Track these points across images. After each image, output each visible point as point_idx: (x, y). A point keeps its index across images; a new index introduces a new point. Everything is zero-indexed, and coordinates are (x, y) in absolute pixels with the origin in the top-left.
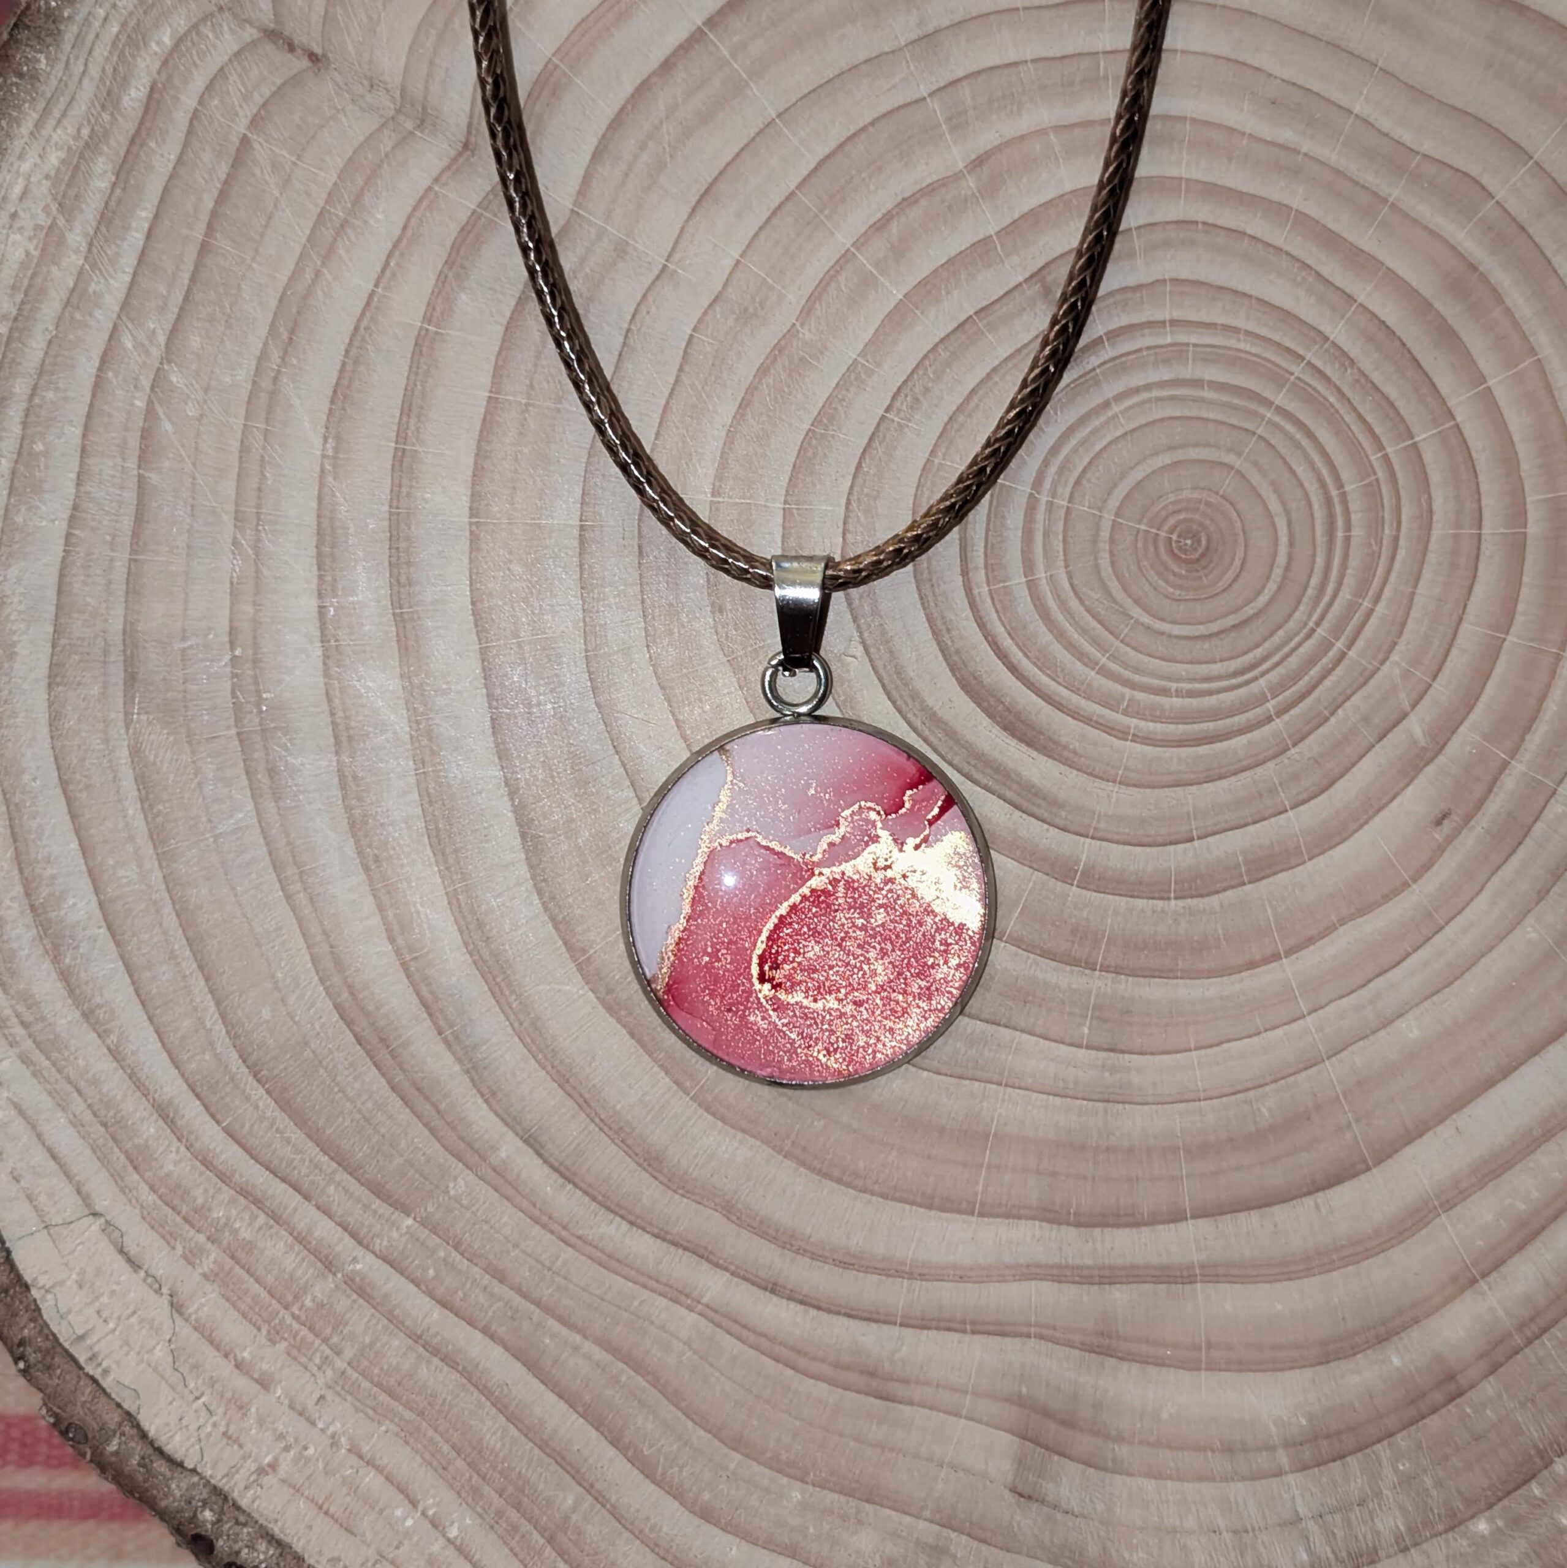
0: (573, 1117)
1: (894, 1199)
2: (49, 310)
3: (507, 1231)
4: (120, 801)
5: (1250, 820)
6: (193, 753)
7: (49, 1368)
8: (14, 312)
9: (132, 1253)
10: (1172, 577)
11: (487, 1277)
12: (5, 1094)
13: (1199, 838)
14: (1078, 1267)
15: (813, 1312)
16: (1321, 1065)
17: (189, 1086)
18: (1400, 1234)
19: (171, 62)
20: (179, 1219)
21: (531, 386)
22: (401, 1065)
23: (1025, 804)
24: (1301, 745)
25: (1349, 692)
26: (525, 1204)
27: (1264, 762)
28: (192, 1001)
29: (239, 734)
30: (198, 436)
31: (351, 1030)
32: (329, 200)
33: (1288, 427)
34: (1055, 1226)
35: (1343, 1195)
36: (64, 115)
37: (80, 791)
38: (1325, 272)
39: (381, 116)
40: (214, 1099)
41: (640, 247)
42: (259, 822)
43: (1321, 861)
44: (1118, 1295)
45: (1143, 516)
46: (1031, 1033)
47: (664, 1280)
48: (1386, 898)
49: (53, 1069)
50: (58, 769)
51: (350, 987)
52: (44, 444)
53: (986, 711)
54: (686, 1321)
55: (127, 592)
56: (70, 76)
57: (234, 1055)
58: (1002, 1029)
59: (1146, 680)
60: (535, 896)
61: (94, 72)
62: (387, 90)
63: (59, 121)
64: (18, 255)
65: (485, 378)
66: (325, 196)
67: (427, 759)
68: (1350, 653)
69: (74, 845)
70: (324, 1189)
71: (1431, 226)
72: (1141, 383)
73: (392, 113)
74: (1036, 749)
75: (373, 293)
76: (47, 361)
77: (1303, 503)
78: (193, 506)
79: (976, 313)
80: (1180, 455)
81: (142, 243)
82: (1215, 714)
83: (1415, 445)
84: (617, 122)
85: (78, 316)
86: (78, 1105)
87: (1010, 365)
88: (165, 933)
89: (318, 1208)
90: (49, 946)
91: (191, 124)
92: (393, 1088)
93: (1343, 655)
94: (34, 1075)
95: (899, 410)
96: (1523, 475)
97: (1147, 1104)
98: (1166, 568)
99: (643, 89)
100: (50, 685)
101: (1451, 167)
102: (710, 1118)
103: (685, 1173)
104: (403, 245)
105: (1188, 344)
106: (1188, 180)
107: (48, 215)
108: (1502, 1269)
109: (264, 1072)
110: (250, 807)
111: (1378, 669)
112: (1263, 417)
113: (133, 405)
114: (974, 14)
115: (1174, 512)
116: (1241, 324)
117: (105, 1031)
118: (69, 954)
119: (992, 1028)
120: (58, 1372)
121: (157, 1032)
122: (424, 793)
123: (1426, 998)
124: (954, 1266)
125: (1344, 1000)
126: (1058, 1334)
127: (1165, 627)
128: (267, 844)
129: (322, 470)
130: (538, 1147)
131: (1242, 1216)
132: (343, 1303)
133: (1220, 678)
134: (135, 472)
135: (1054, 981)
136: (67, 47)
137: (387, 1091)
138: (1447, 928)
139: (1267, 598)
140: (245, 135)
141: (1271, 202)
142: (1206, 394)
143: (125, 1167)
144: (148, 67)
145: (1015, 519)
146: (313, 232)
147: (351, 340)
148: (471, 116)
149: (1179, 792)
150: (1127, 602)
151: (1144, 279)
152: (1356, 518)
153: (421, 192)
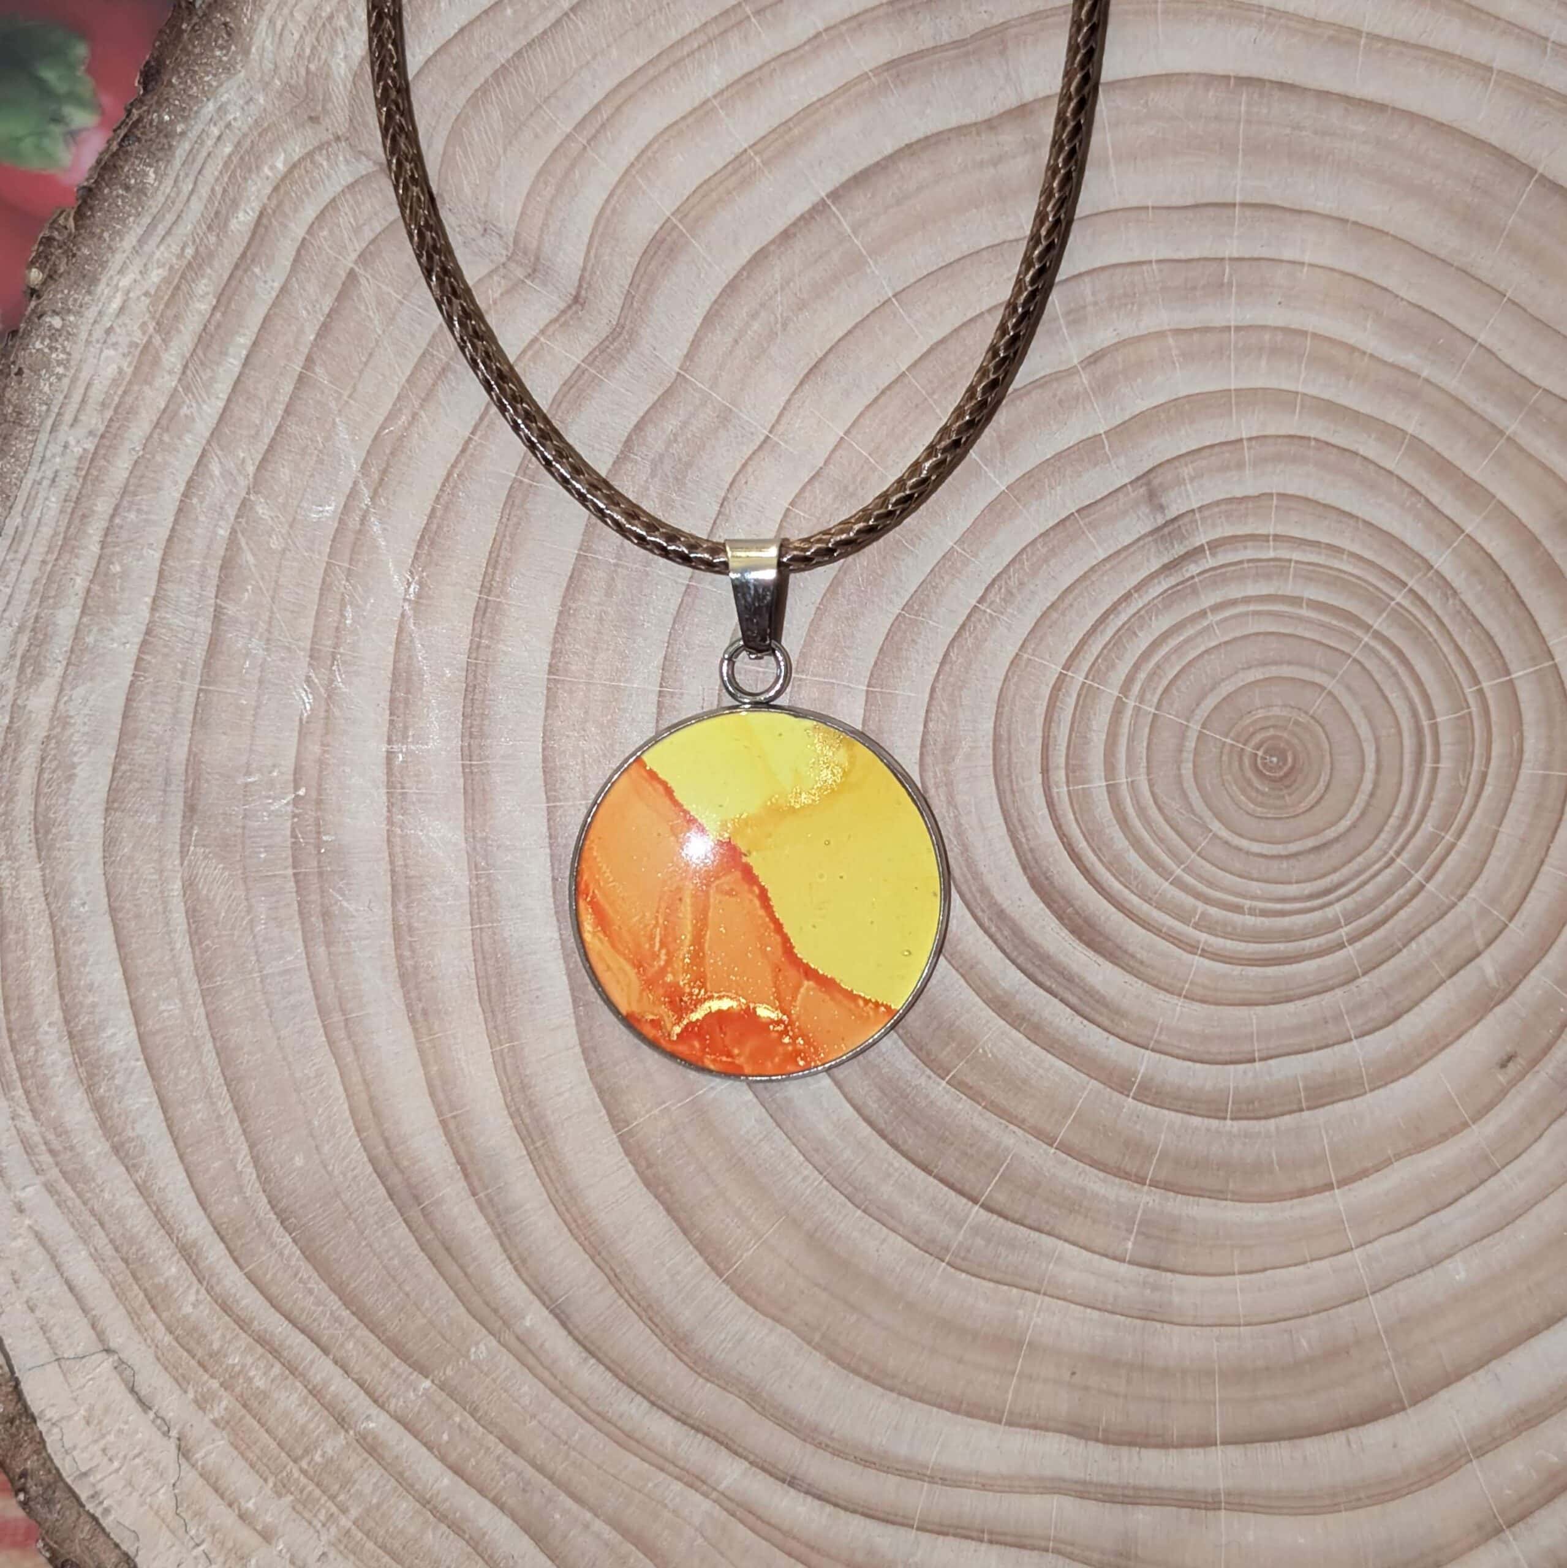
0: (602, 1290)
1: (921, 1400)
2: (138, 431)
3: (526, 1401)
4: (169, 933)
5: (1314, 1046)
6: (248, 890)
7: (49, 1502)
8: (102, 428)
9: (143, 1393)
10: (1254, 794)
11: (501, 1446)
12: (27, 1222)
13: (1262, 1059)
14: (1101, 1485)
15: (829, 1508)
16: (1364, 1301)
17: (215, 1228)
18: (1430, 1476)
19: (282, 191)
20: (193, 1363)
22: (432, 1225)
23: (1087, 1010)
24: (1370, 975)
25: (1424, 925)
26: (546, 1375)
27: (1332, 989)
28: (224, 1143)
29: (295, 875)
30: (279, 568)
31: (383, 1183)
32: (432, 342)
33: (1385, 652)
34: (1082, 1442)
35: (1377, 1433)
36: (169, 232)
37: (129, 920)
38: (1435, 499)
39: (492, 261)
40: (239, 1243)
41: (743, 416)
42: (309, 965)
43: (1381, 1093)
44: (1141, 1516)
45: (1230, 730)
46: (1074, 1244)
47: (681, 1463)
48: (1444, 1137)
49: (78, 1202)
50: (109, 895)
51: (386, 1141)
52: (122, 566)
53: (1054, 912)
54: (699, 1506)
55: (194, 724)
56: (178, 194)
57: (265, 1200)
58: (1044, 1238)
59: (1219, 895)
60: (583, 1063)
61: (204, 191)
62: (501, 236)
63: (163, 238)
64: (111, 371)
65: (577, 536)
66: (428, 337)
67: (484, 914)
68: (1430, 886)
69: (119, 975)
70: (342, 1345)
71: (1546, 462)
72: (1240, 595)
73: (504, 259)
74: (1104, 956)
75: (470, 439)
76: (132, 481)
77: (1393, 731)
78: (268, 640)
79: (1078, 511)
80: (1273, 671)
81: (237, 370)
82: (1287, 936)
83: (1511, 681)
84: (732, 288)
85: (167, 438)
86: (100, 1239)
87: (1108, 566)
88: (203, 1070)
89: (336, 1363)
90: (84, 1075)
91: (298, 252)
92: (423, 1250)
93: (1421, 887)
94: (58, 1204)
95: (992, 602)
97: (1186, 1325)
98: (1249, 783)
99: (760, 257)
100: (107, 810)
102: (742, 1303)
103: (711, 1357)
105: (1290, 561)
106: (1304, 395)
107: (144, 333)
108: (1530, 1520)
109: (293, 1220)
110: (301, 949)
111: (1453, 905)
112: (1360, 640)
113: (215, 533)
114: (1102, 209)
115: (1262, 729)
116: (1346, 544)
117: (134, 1166)
118: (103, 1084)
119: (1037, 1234)
120: (59, 1506)
121: (187, 1171)
122: (478, 947)
123: (1477, 1241)
124: (977, 1474)
125: (1393, 1236)
126: (1077, 1551)
127: (1244, 843)
128: (314, 989)
129: (403, 615)
130: (564, 1317)
131: (1272, 1446)
132: (352, 1463)
133: (1295, 899)
134: (212, 601)
135: (1103, 1191)
136: (177, 163)
137: (415, 1249)
138: (1503, 1172)
139: (1348, 823)
140: (352, 271)
141: (1387, 424)
142: (1304, 612)
143: (142, 1305)
144: (259, 191)
145: (1100, 721)
146: (412, 374)
147: (443, 485)
148: (584, 269)
149: (1243, 1011)
150: (1207, 815)
151: (1252, 491)
152: (1445, 750)
153: (527, 342)
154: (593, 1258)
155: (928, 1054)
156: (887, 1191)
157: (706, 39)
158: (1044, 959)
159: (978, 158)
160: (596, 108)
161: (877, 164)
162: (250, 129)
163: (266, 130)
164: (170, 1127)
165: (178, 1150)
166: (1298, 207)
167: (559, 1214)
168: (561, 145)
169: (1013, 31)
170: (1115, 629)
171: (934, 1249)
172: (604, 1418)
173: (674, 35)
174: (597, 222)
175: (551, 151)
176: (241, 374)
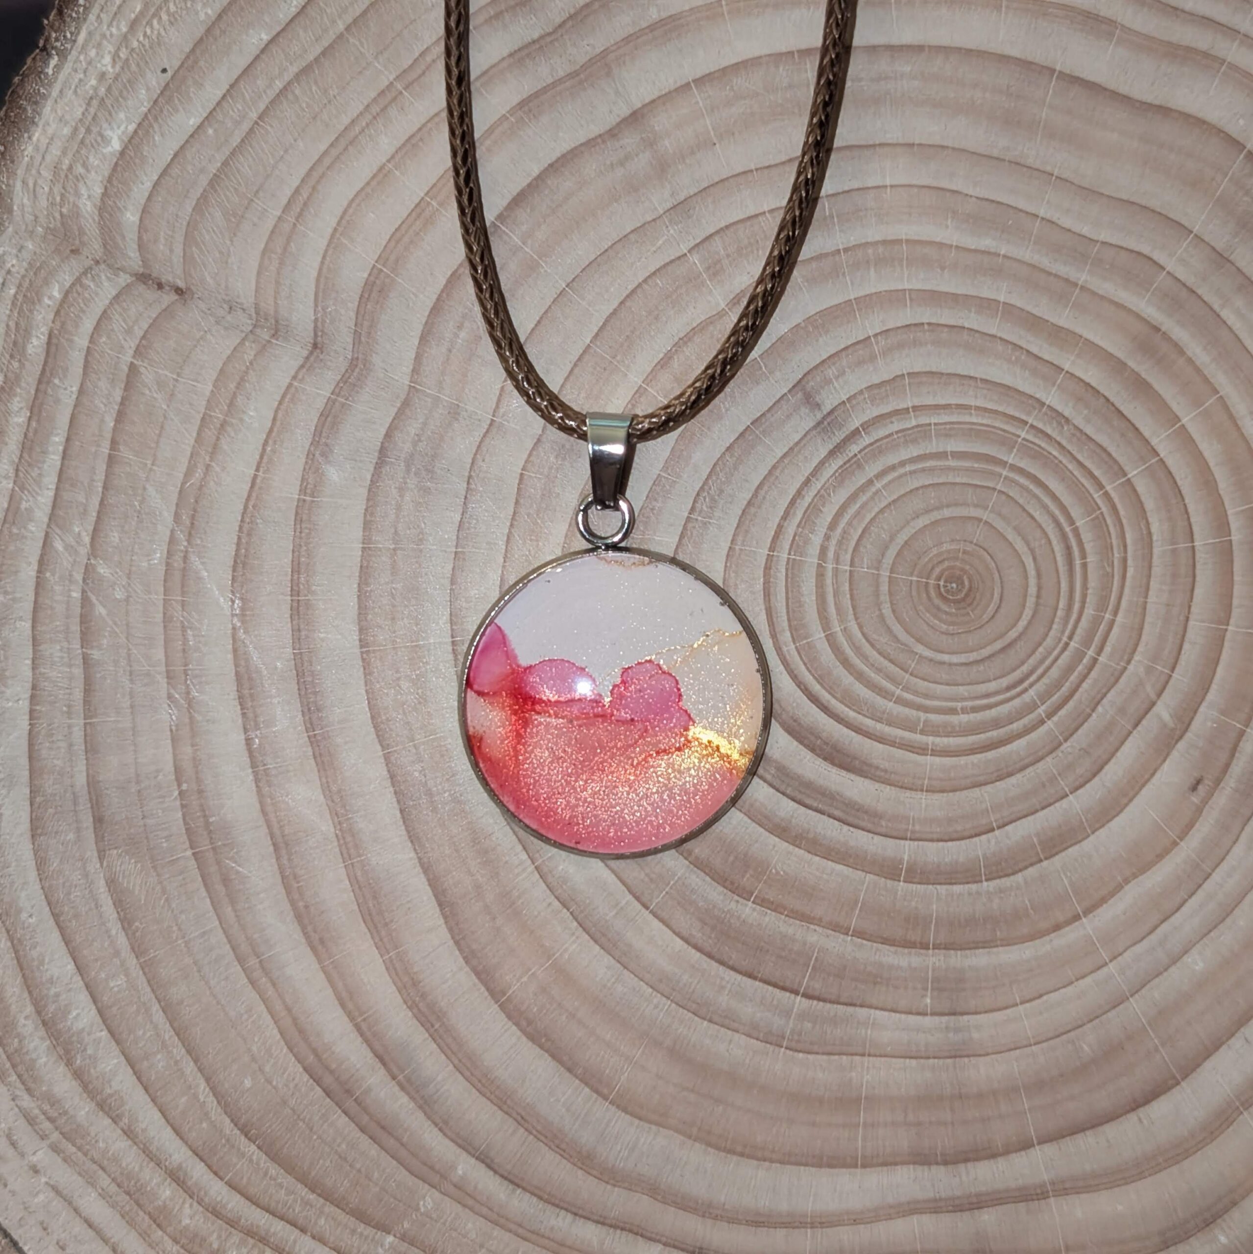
0: (514, 1131)
1: (789, 1163)
3: (473, 1235)
4: (103, 924)
5: (1038, 807)
6: (158, 875)
10: (944, 617)
12: (43, 1180)
13: (999, 828)
14: (949, 1199)
16: (1126, 1004)
17: (193, 1151)
18: (1212, 1133)
19: (62, 313)
21: (396, 533)
22: (365, 1110)
23: (850, 819)
24: (1071, 740)
25: (1104, 690)
26: (485, 1211)
27: (1042, 758)
28: (185, 1081)
29: (194, 854)
30: (127, 613)
31: (319, 1085)
32: (209, 407)
33: (1022, 480)
34: (926, 1168)
35: (1160, 1108)
37: (70, 921)
38: (1035, 350)
39: (242, 331)
40: (215, 1159)
41: (470, 408)
42: (221, 923)
43: (1102, 833)
44: (986, 1217)
45: (913, 570)
46: (882, 1009)
48: (1160, 857)
49: (80, 1154)
50: (49, 904)
51: (315, 1052)
53: (807, 747)
55: (86, 752)
57: (227, 1121)
58: (858, 1009)
59: (936, 703)
60: (457, 952)
62: (244, 310)
65: (359, 533)
66: (204, 403)
67: (352, 852)
68: (1100, 659)
69: (71, 967)
70: (316, 1223)
71: (1116, 300)
72: (896, 462)
73: (250, 328)
74: (854, 773)
75: (255, 477)
77: (1043, 541)
78: (131, 672)
79: (752, 423)
80: (936, 515)
81: (59, 463)
82: (996, 724)
83: (1129, 480)
84: (436, 309)
85: (15, 531)
86: (104, 1181)
87: (786, 461)
88: (156, 1027)
89: (314, 1238)
90: (62, 1052)
91: (86, 361)
92: (363, 1130)
93: (1095, 661)
94: (65, 1160)
95: (701, 511)
96: (1221, 492)
97: (987, 1054)
98: (939, 609)
99: (453, 279)
100: (33, 836)
101: (1127, 249)
102: (628, 1117)
103: (613, 1166)
104: (274, 434)
105: (930, 424)
106: (910, 290)
109: (254, 1131)
110: (212, 913)
111: (1125, 668)
112: (1000, 475)
113: (70, 596)
114: (716, 180)
115: (938, 563)
116: (973, 403)
117: (117, 1116)
118: (79, 1056)
119: (850, 1009)
121: (160, 1111)
122: (353, 880)
123: (1206, 935)
124: (847, 1212)
125: (1137, 946)
127: (946, 658)
128: (230, 942)
129: (234, 628)
130: (488, 1161)
131: (1079, 1137)
133: (995, 693)
134: (80, 652)
135: (896, 962)
137: (356, 1133)
138: (1214, 875)
139: (1025, 622)
140: (132, 363)
141: (981, 298)
142: (952, 463)
143: (150, 1226)
144: (44, 318)
145: (808, 587)
146: (199, 434)
147: (243, 517)
148: (316, 320)
149: (976, 792)
150: (910, 641)
151: (886, 377)
152: (1088, 547)
153: (283, 389)
154: (500, 1108)
155: (732, 883)
156: (724, 1000)
157: (370, 117)
158: (808, 786)
159: (608, 162)
160: (297, 191)
161: (529, 185)
162: (26, 270)
163: (39, 268)
164: (139, 1079)
165: (150, 1096)
166: (871, 143)
167: (467, 1080)
168: (275, 226)
169: (612, 56)
170: (804, 509)
171: (774, 1039)
172: (538, 1234)
173: (346, 120)
174: (318, 280)
175: (268, 233)
176: (62, 465)
